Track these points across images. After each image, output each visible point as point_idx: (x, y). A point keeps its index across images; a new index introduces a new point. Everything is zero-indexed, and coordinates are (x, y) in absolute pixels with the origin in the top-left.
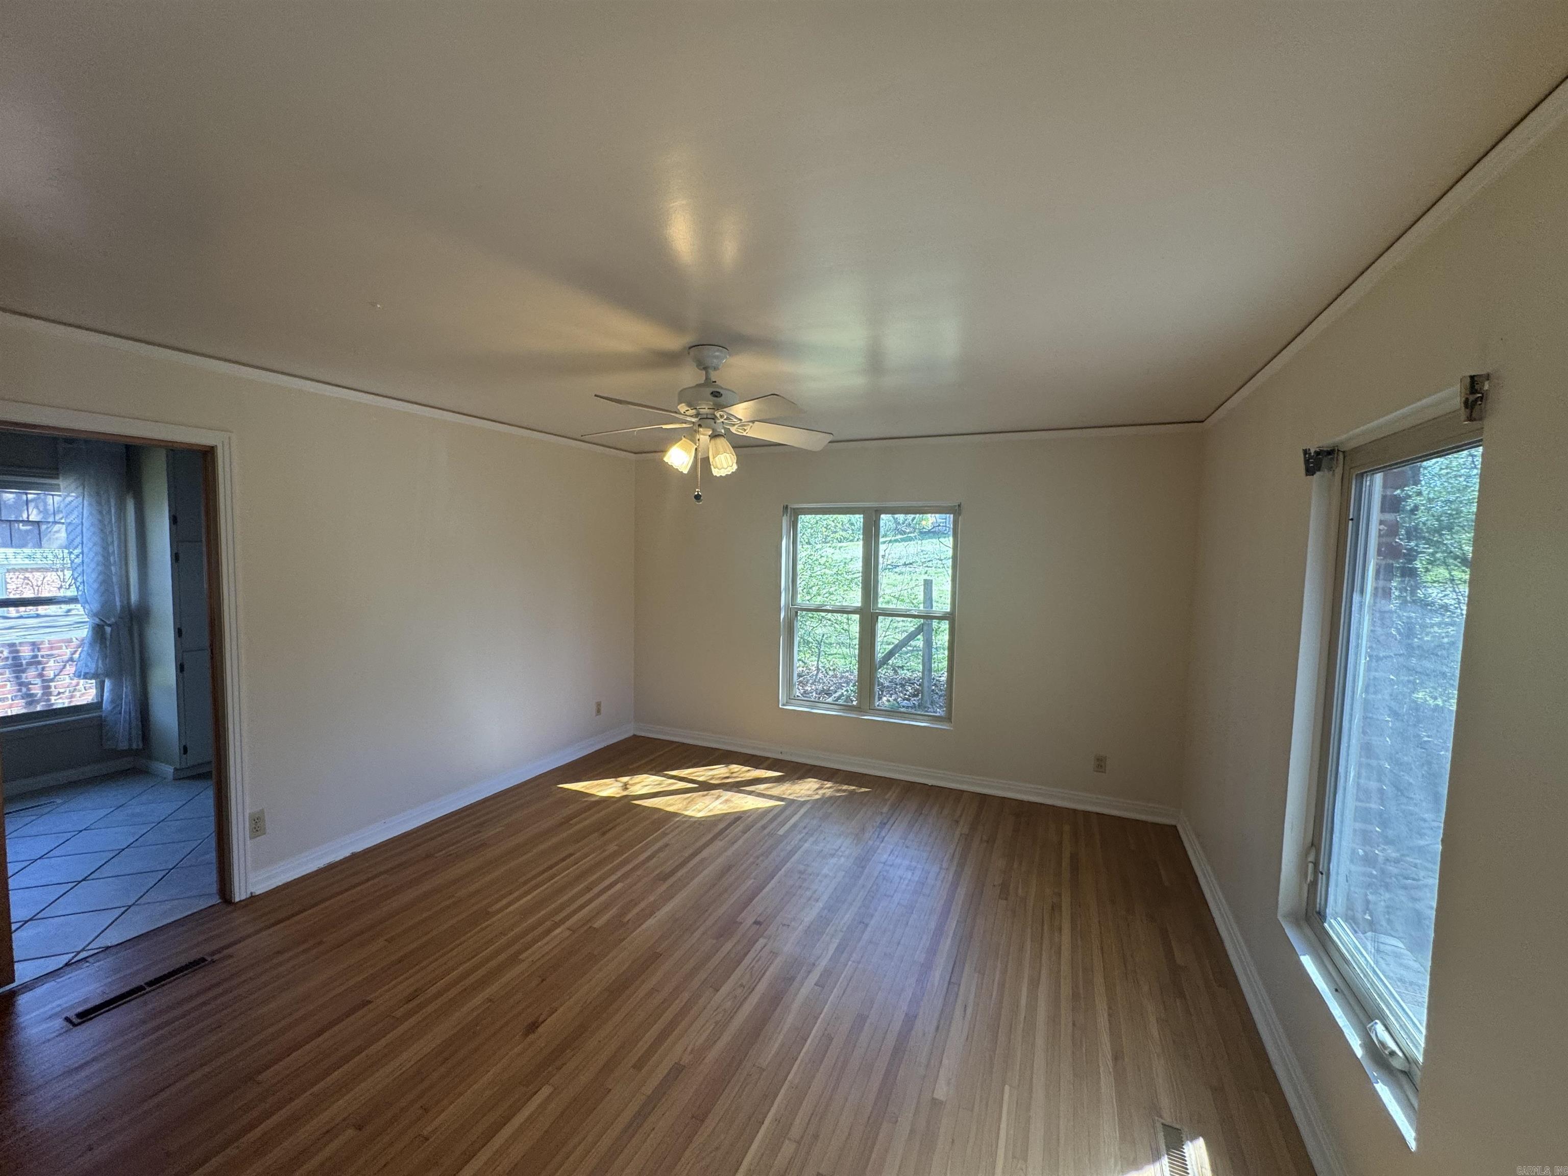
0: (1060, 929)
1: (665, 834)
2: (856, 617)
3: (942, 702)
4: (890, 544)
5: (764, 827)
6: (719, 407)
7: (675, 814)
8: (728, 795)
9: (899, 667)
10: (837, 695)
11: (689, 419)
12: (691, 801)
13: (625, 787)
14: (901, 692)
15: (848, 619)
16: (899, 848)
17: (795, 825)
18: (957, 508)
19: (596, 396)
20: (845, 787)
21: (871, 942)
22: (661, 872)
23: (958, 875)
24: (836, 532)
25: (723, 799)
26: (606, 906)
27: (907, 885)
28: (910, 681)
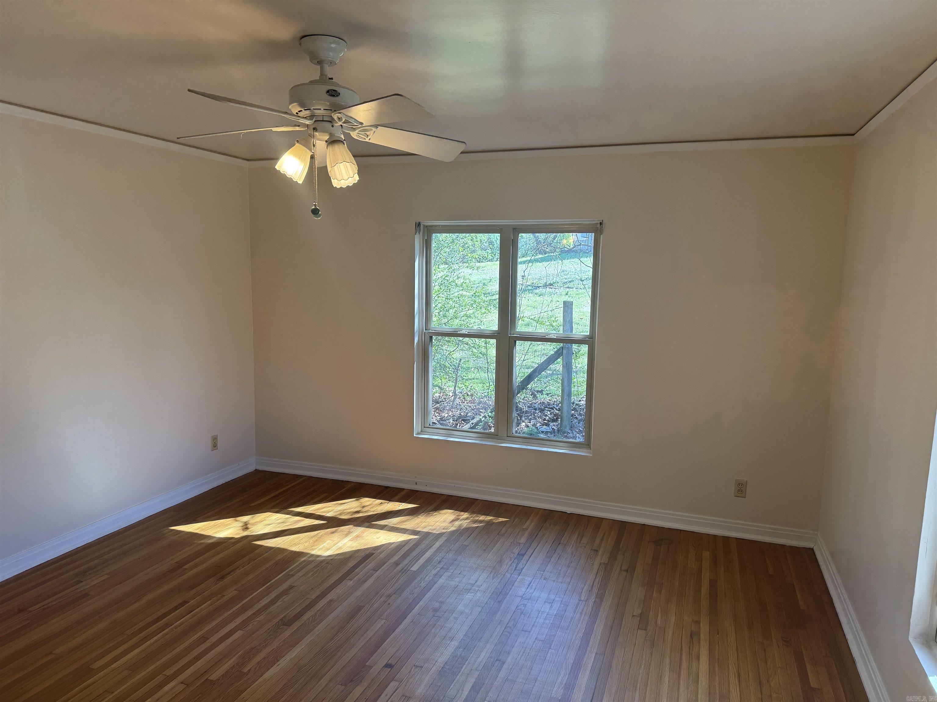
0: (698, 658)
1: (289, 576)
2: (493, 341)
3: (581, 426)
4: (530, 264)
5: (397, 564)
6: (337, 108)
7: (300, 554)
8: (359, 530)
9: (538, 391)
10: (475, 421)
11: (302, 121)
12: (318, 540)
13: (246, 527)
14: (540, 417)
15: (486, 343)
16: (537, 581)
17: (429, 560)
18: (599, 226)
19: (189, 90)
20: (482, 518)
21: (507, 680)
22: (284, 617)
23: (597, 606)
24: (474, 251)
25: (354, 535)
26: (225, 656)
27: (545, 619)
28: (549, 406)
